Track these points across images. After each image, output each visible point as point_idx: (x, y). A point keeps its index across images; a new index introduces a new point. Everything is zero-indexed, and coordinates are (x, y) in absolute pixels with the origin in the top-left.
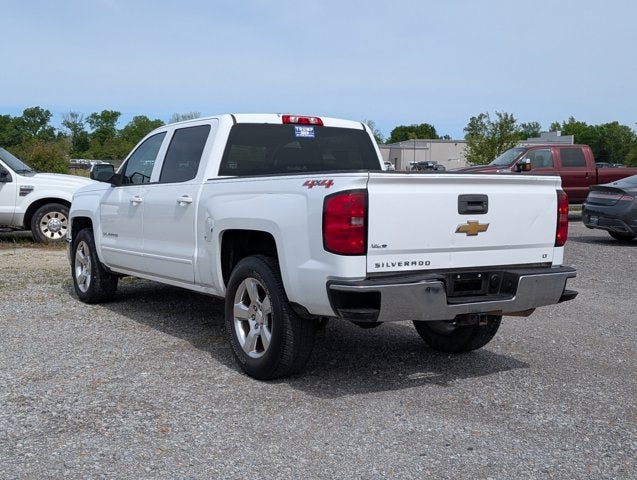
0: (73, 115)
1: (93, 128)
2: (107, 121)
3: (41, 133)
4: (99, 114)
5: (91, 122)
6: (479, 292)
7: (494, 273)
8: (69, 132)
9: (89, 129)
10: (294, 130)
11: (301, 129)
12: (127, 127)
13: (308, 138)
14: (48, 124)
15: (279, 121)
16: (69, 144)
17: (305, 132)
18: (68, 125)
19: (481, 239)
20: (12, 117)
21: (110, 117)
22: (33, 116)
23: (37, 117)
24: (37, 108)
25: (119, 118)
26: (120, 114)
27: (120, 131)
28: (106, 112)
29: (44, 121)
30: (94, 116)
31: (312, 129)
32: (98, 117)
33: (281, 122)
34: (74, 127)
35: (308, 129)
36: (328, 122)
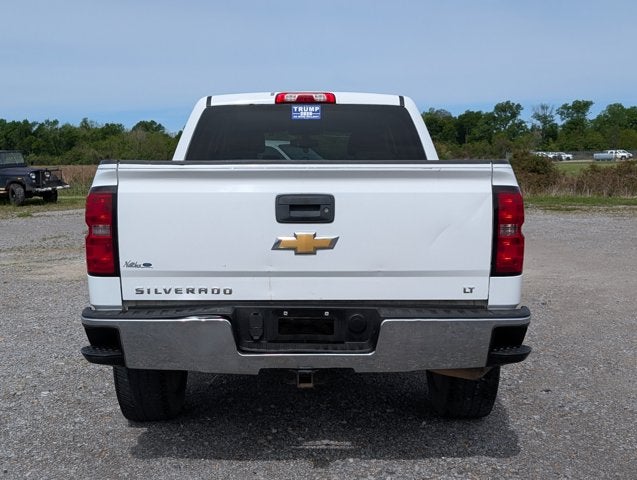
0: (543, 107)
1: (563, 119)
2: (578, 112)
3: (510, 126)
4: (570, 104)
5: (562, 114)
6: (330, 338)
7: (355, 311)
8: (539, 123)
9: (559, 121)
10: (290, 110)
11: (300, 109)
12: (599, 117)
13: (310, 120)
14: (519, 117)
15: (271, 100)
16: (538, 136)
17: (306, 113)
18: (538, 117)
19: (322, 260)
20: (484, 112)
21: (581, 107)
22: (505, 111)
23: (508, 110)
24: (508, 103)
25: (591, 108)
26: (591, 103)
27: (592, 121)
28: (577, 102)
29: (514, 115)
30: (565, 107)
31: (317, 108)
32: (570, 108)
33: (273, 102)
34: (544, 119)
35: (312, 109)
36: (342, 98)
